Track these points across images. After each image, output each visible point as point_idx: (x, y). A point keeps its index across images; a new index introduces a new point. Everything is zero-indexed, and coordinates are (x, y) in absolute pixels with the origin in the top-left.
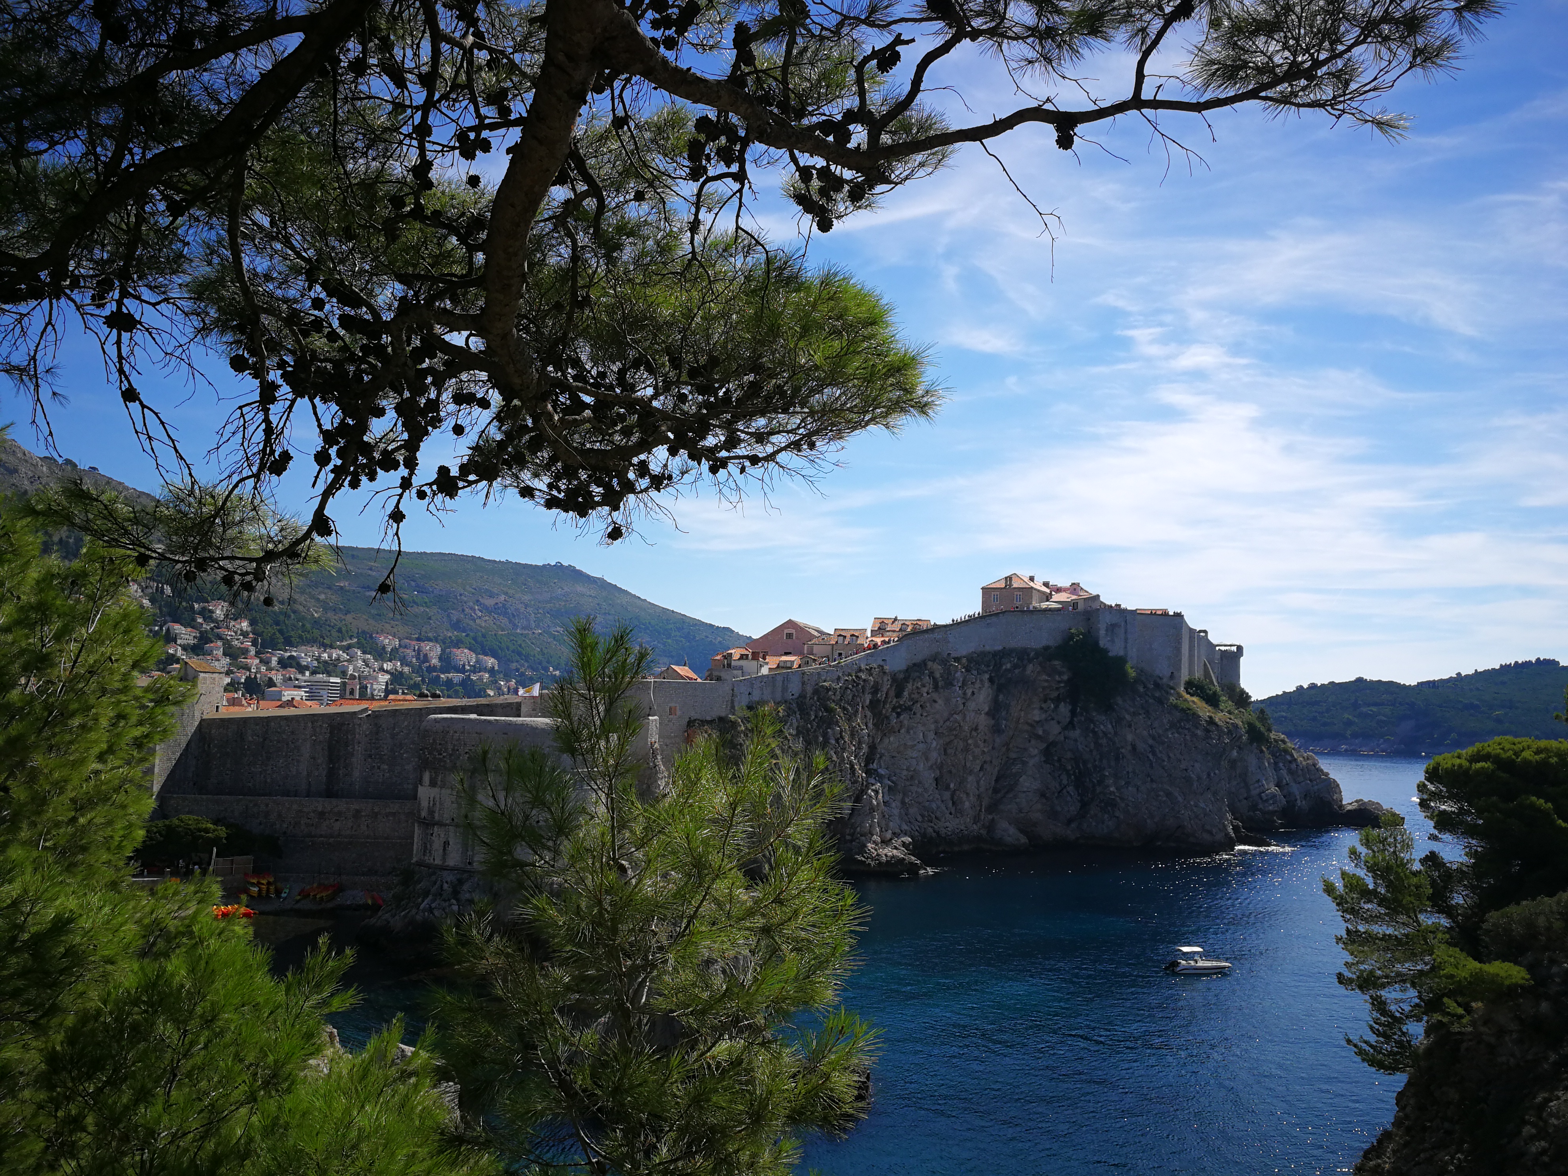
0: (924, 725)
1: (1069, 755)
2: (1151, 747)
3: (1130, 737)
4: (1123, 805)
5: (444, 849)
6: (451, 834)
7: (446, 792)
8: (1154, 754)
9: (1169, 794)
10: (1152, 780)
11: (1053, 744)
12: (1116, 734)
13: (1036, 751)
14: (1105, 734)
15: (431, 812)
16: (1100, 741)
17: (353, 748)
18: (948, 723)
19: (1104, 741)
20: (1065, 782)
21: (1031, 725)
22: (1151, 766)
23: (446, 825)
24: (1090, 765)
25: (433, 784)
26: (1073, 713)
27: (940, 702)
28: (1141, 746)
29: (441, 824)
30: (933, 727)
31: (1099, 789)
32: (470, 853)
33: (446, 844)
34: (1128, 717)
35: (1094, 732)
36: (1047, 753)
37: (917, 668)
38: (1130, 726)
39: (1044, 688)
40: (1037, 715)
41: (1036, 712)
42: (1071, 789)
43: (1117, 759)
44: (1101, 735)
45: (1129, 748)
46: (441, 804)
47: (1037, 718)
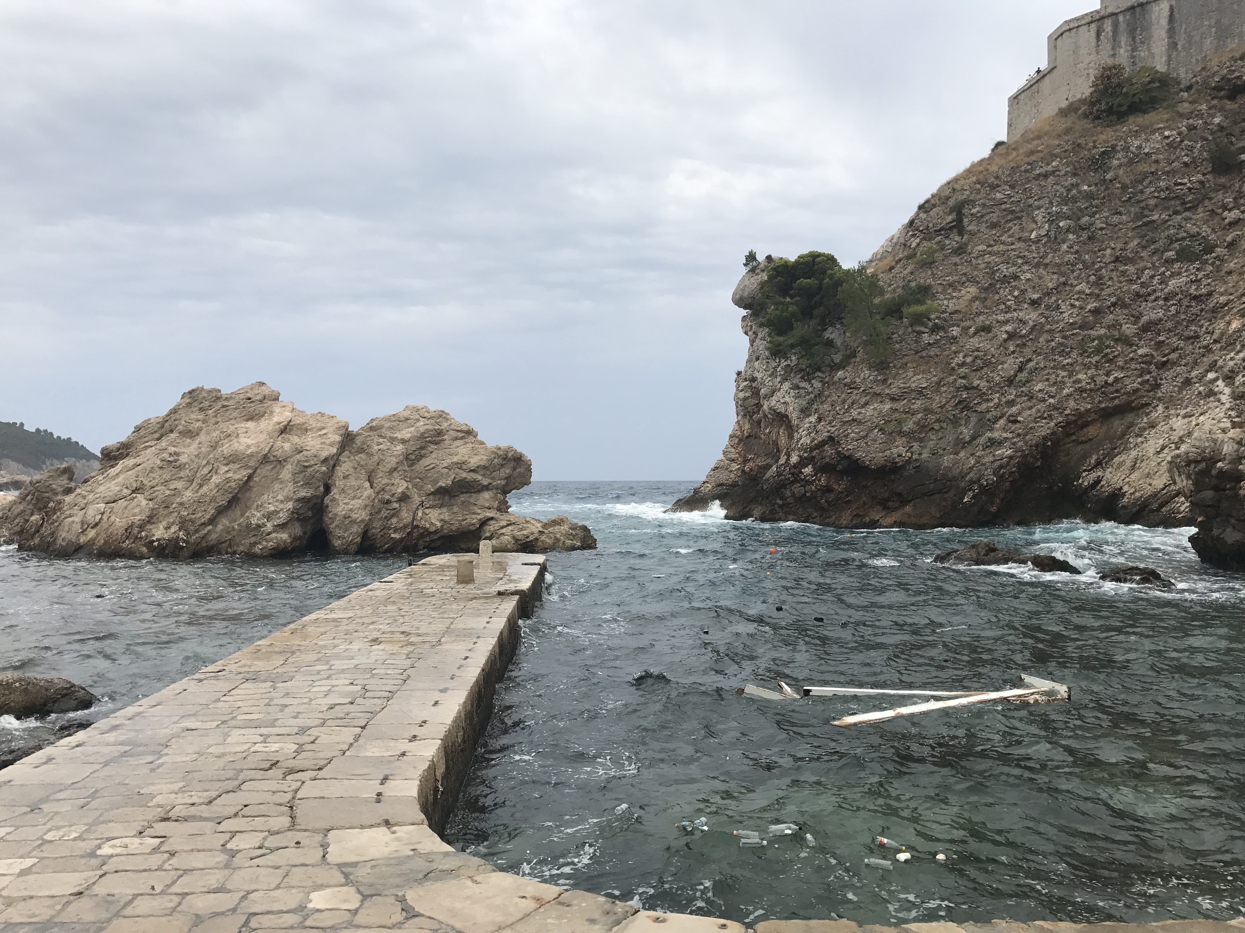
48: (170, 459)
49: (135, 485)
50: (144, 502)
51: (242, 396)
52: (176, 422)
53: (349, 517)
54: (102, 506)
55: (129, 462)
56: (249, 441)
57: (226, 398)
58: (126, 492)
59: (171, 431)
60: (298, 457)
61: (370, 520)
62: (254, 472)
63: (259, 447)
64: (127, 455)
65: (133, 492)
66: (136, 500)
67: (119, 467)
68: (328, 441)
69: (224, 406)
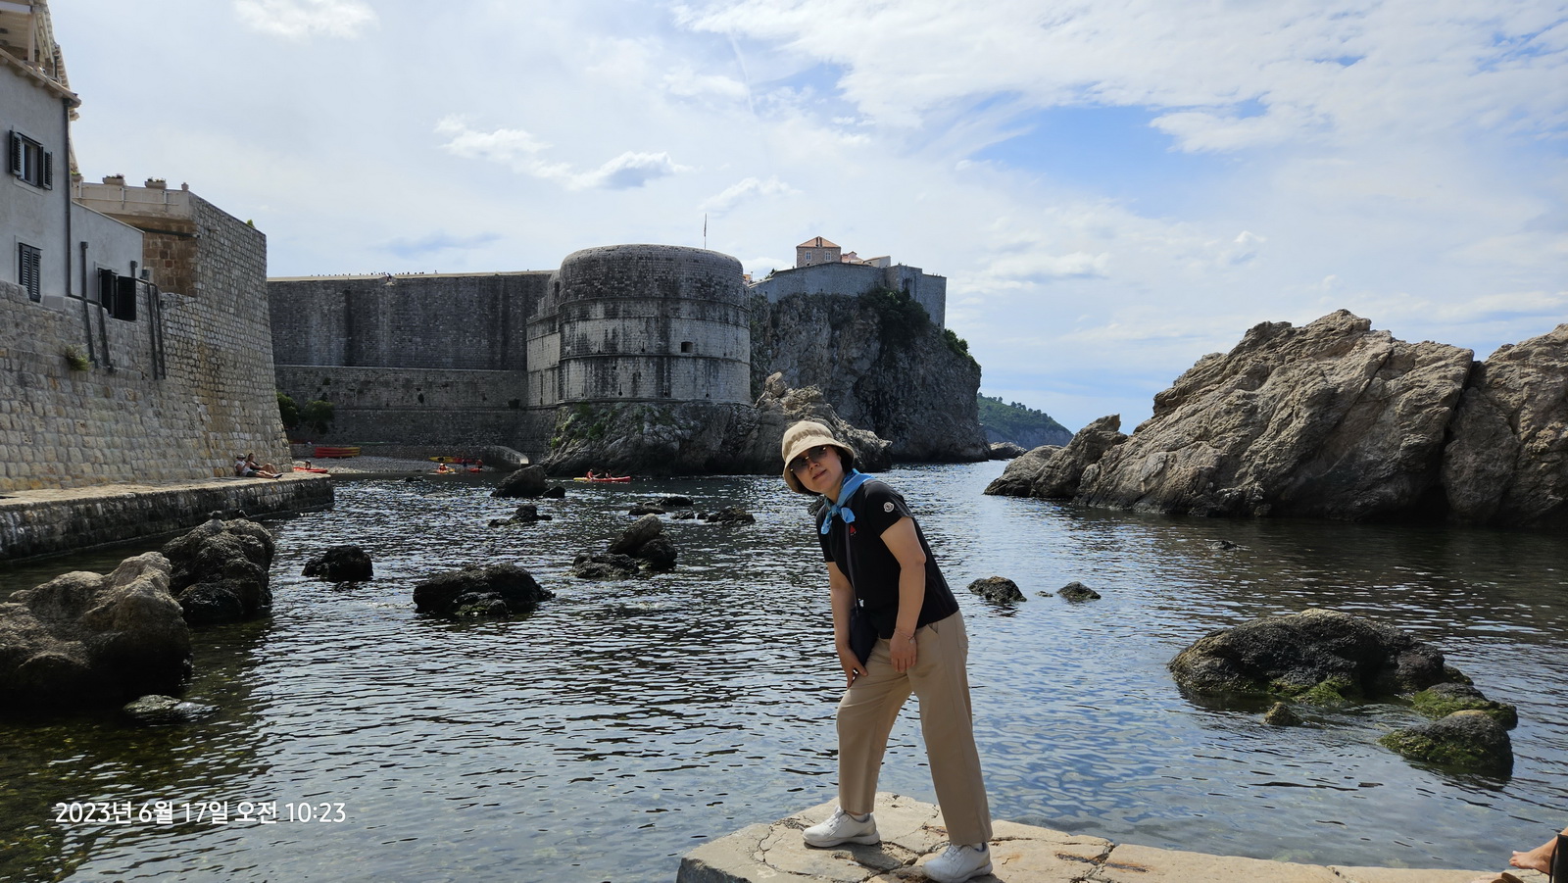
0: (791, 353)
1: (872, 388)
2: (936, 379)
3: (922, 372)
4: (911, 428)
5: (634, 381)
6: (642, 366)
7: (630, 324)
8: (938, 387)
9: (945, 419)
10: (933, 408)
11: (862, 379)
12: (911, 369)
13: (851, 385)
14: (904, 369)
15: (611, 345)
16: (899, 376)
17: (377, 320)
18: (807, 353)
19: (901, 376)
20: (864, 412)
21: (850, 362)
22: (935, 396)
23: (636, 356)
24: (887, 396)
25: (611, 315)
26: (881, 351)
27: (804, 333)
28: (930, 379)
29: (626, 356)
30: (797, 355)
31: (893, 416)
32: (665, 384)
33: (636, 377)
34: (921, 354)
35: (895, 367)
36: (856, 388)
37: (786, 302)
38: (922, 363)
39: (859, 330)
40: (855, 353)
41: (854, 350)
42: (868, 418)
43: (910, 391)
44: (900, 369)
45: (920, 381)
46: (624, 335)
47: (855, 356)
48: (1238, 402)
49: (1198, 432)
50: (1211, 450)
51: (1322, 328)
52: (1242, 362)
53: (1484, 470)
54: (1163, 453)
55: (1187, 408)
56: (1337, 379)
57: (1301, 332)
58: (1187, 439)
59: (1236, 373)
60: (1407, 395)
61: (1514, 475)
62: (1345, 416)
63: (1352, 385)
64: (1184, 401)
65: (1197, 439)
66: (1202, 447)
67: (1177, 414)
68: (1449, 374)
69: (1300, 341)
